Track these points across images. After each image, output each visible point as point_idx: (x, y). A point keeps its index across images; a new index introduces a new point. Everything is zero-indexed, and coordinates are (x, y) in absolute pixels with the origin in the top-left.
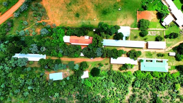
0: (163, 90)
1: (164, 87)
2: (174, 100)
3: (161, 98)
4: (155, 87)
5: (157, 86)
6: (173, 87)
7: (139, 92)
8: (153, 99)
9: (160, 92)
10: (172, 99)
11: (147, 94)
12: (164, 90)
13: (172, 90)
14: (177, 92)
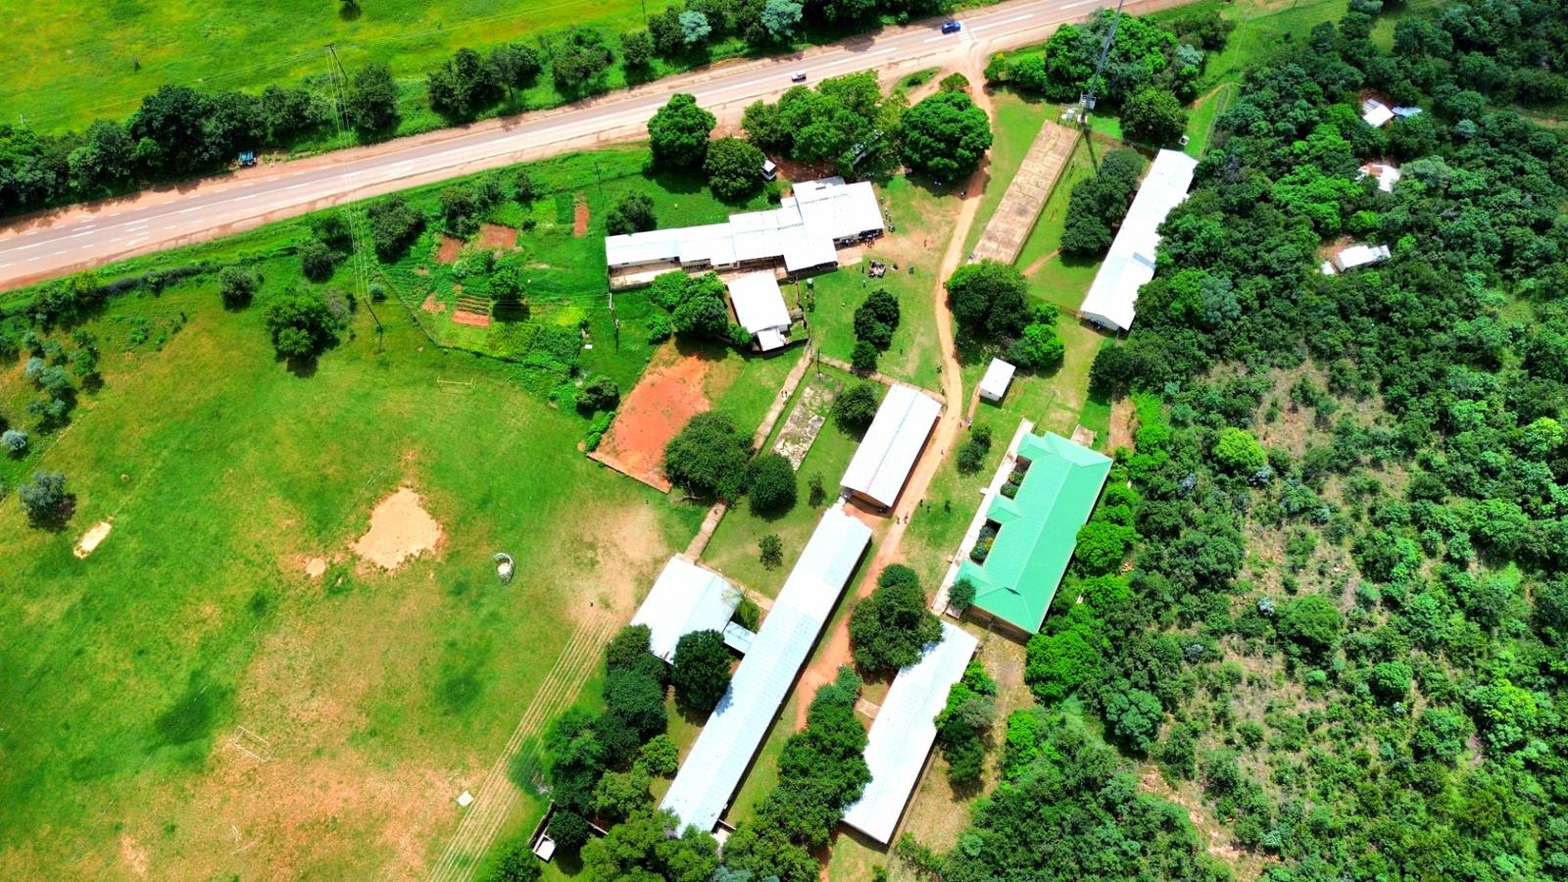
0: (1235, 551)
1: (1217, 532)
2: (1334, 511)
3: (1291, 590)
4: (1194, 591)
5: (1193, 580)
6: (1231, 475)
7: (1199, 725)
8: (1287, 653)
9: (1244, 575)
10: (1317, 521)
11: (1235, 678)
12: (1235, 540)
13: (1255, 495)
14: (1280, 468)
